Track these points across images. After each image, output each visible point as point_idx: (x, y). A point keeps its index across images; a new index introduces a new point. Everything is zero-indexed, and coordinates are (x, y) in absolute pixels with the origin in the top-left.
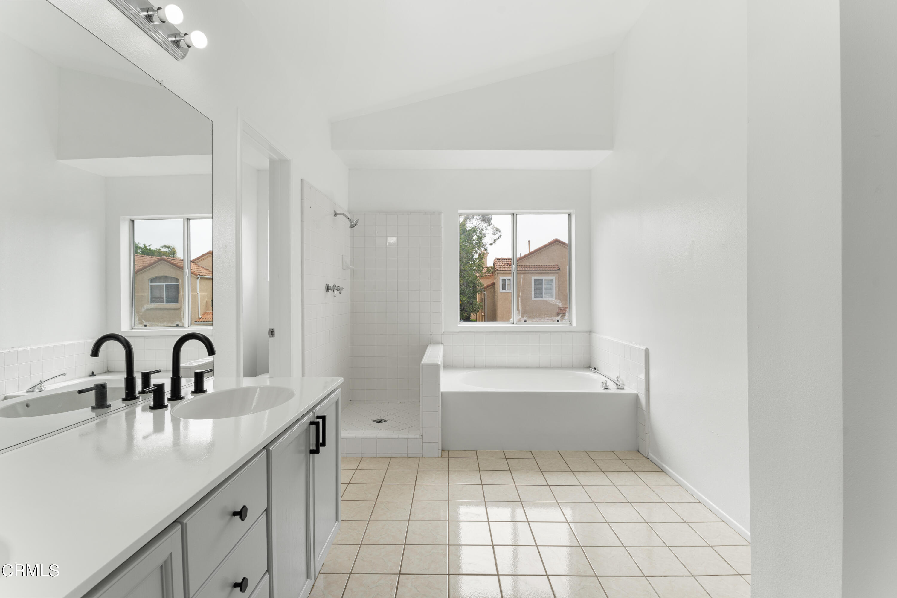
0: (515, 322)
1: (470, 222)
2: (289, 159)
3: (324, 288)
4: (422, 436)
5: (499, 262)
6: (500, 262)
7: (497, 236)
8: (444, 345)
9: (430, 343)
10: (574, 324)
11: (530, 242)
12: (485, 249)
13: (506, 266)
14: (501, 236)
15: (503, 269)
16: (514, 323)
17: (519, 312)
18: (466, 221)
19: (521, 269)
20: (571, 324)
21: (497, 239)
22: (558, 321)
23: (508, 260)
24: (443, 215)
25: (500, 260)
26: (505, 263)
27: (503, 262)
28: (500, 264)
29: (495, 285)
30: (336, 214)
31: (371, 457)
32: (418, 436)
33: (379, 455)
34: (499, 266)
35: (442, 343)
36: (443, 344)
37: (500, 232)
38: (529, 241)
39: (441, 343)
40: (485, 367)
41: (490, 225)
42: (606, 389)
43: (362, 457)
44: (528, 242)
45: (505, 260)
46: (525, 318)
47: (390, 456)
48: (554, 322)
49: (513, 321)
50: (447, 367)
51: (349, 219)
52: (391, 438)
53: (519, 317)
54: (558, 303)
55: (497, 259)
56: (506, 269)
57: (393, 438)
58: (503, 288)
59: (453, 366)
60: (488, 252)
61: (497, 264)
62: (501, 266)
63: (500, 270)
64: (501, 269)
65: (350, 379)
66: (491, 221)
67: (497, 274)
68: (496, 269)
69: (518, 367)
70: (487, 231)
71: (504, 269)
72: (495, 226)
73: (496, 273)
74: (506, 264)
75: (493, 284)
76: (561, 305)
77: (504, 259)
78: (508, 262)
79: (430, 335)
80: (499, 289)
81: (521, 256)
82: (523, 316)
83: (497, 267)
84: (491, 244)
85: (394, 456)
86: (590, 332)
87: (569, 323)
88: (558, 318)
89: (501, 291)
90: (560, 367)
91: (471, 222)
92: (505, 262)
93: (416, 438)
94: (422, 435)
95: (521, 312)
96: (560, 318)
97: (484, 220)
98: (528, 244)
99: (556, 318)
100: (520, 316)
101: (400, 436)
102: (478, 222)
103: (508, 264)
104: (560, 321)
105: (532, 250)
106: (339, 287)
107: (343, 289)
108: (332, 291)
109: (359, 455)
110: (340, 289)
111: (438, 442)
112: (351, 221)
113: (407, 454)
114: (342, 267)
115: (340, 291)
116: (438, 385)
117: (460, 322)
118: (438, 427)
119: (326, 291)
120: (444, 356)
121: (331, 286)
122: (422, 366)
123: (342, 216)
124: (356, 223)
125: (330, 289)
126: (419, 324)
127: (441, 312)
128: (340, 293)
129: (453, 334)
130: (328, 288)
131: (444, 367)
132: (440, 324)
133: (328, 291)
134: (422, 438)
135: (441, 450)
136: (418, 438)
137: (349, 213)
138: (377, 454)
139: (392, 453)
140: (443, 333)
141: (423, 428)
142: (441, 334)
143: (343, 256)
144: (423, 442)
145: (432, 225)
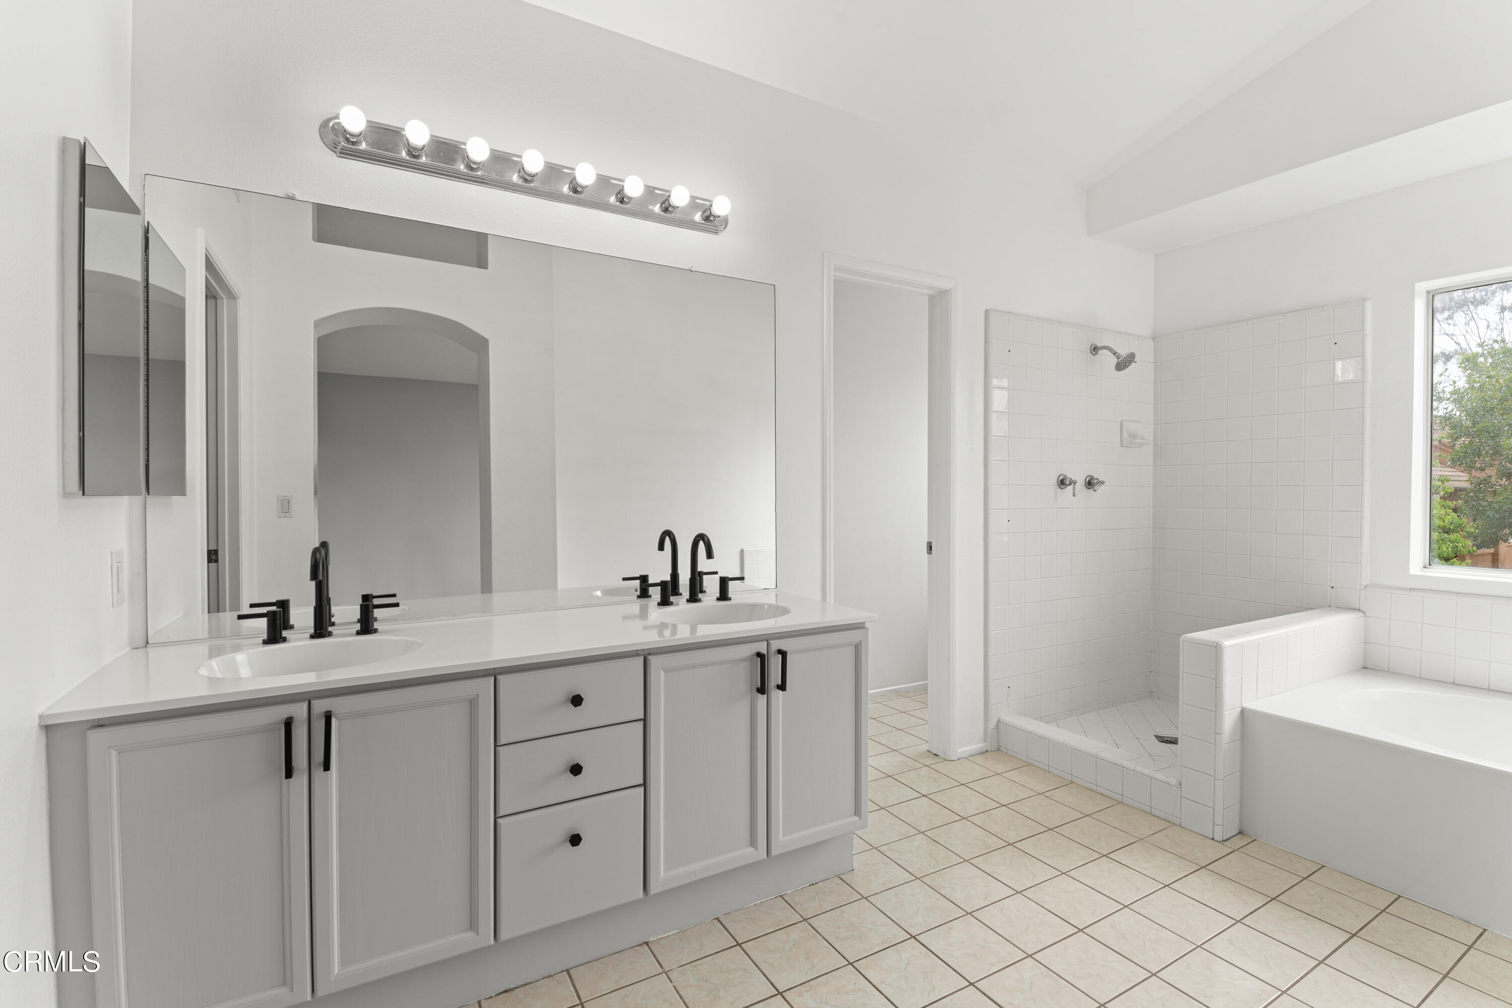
2: (948, 289)
3: (1054, 481)
4: (1181, 783)
8: (1367, 615)
9: (1329, 606)
24: (1369, 305)
30: (1095, 349)
31: (1087, 787)
32: (1174, 781)
33: (1099, 790)
35: (1361, 609)
36: (1363, 612)
39: (1359, 610)
43: (1073, 781)
47: (1119, 798)
50: (1372, 669)
51: (1116, 355)
52: (1122, 767)
59: (1390, 671)
65: (1151, 651)
79: (1329, 588)
85: (1125, 800)
93: (1169, 784)
94: (1180, 781)
101: (1139, 769)
106: (1097, 479)
107: (1103, 483)
108: (1071, 487)
109: (1069, 777)
110: (1097, 483)
111: (1214, 809)
112: (1118, 357)
113: (1151, 807)
114: (1120, 442)
115: (1096, 488)
116: (1216, 687)
117: (1430, 566)
118: (1214, 776)
119: (1058, 487)
120: (1365, 643)
121: (1071, 479)
122: (1184, 641)
123: (1105, 352)
124: (1129, 360)
125: (1068, 483)
126: (1301, 560)
127: (1361, 537)
128: (1095, 491)
129: (1394, 593)
130: (1064, 482)
131: (1365, 668)
132: (1358, 564)
133: (1062, 487)
134: (1180, 787)
135: (1238, 832)
136: (1172, 785)
137: (1154, 340)
138: (1098, 787)
139: (1122, 795)
140: (1366, 586)
141: (1183, 767)
142: (1360, 590)
143: (1124, 423)
144: (1181, 797)
145: (1339, 332)
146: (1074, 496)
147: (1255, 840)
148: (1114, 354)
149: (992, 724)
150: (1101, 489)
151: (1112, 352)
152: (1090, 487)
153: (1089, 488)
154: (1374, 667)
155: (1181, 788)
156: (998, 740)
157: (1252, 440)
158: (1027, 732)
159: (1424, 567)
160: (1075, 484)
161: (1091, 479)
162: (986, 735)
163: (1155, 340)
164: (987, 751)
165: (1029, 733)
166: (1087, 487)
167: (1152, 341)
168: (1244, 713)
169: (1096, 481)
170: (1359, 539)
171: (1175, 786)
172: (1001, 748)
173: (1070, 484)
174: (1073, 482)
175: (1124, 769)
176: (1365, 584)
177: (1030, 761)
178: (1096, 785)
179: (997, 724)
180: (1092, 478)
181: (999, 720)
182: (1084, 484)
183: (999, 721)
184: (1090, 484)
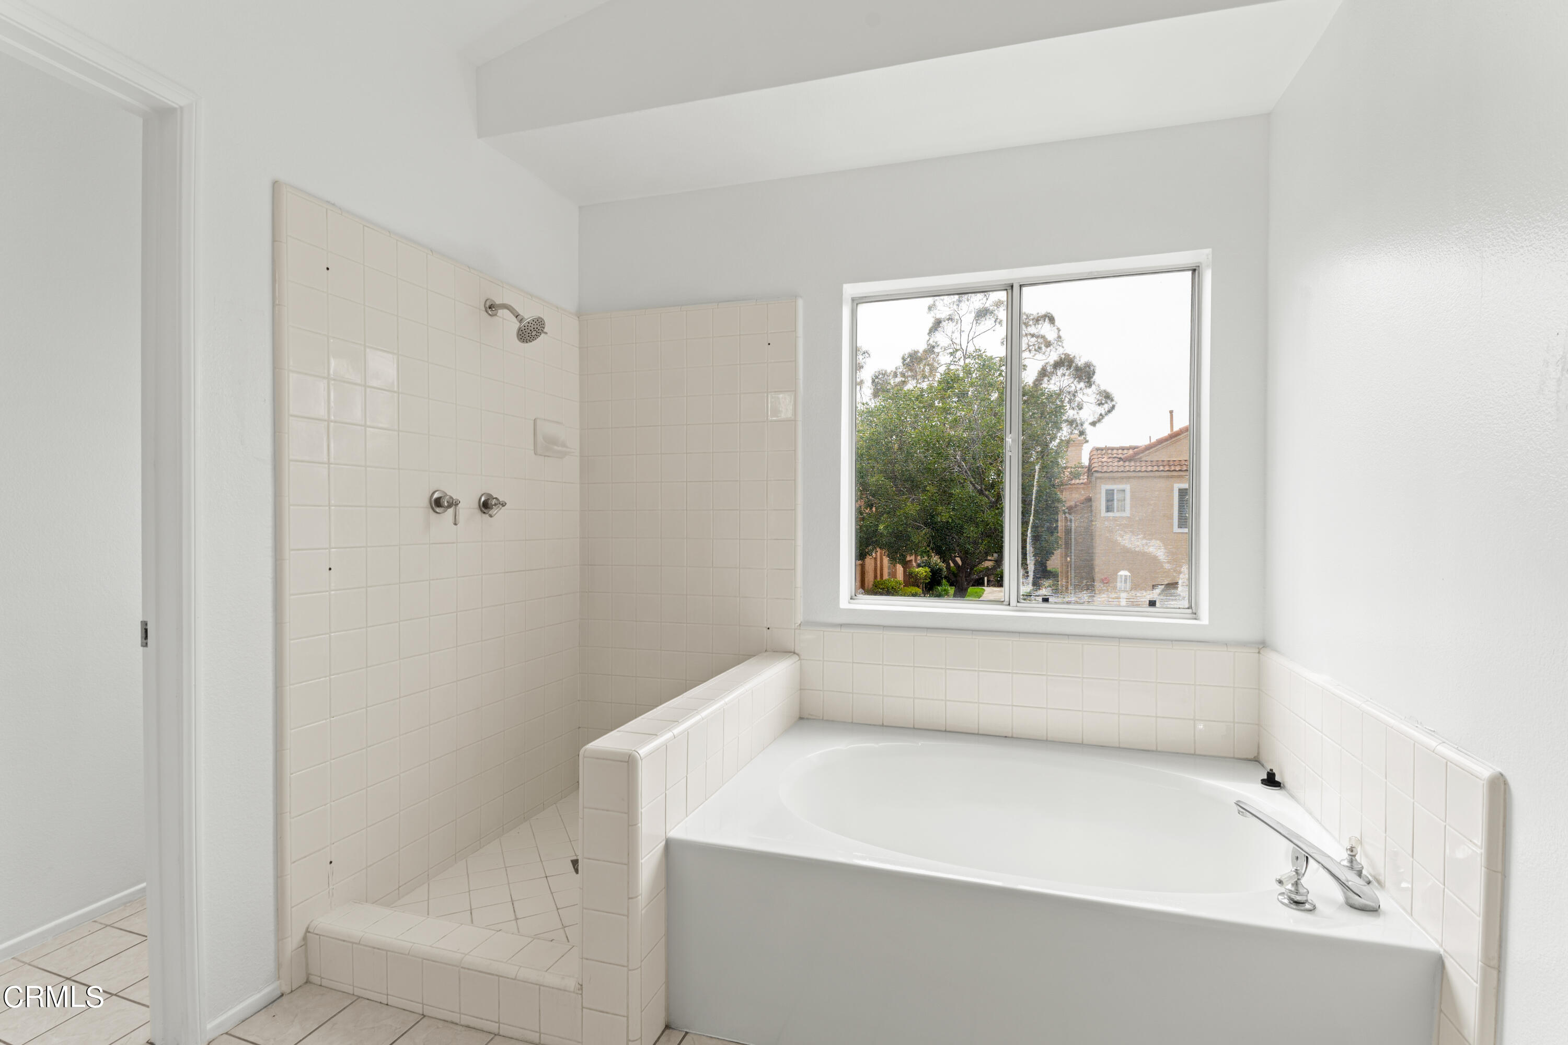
0: (1014, 602)
1: (1048, 381)
4: (582, 985)
5: (1099, 456)
6: (1104, 456)
7: (1106, 407)
8: (802, 657)
9: (766, 651)
10: (1205, 619)
11: (1173, 413)
12: (1080, 432)
13: (1116, 464)
14: (1113, 407)
15: (1108, 469)
16: (1009, 604)
17: (1027, 572)
18: (1043, 380)
19: (1150, 468)
20: (1195, 615)
21: (1106, 414)
22: (1152, 604)
23: (1120, 451)
24: (800, 303)
25: (1104, 451)
26: (1115, 457)
27: (1110, 455)
28: (1103, 460)
29: (1094, 504)
30: (492, 307)
31: (447, 1019)
32: (572, 985)
33: (466, 1020)
34: (1100, 464)
35: (796, 651)
36: (798, 654)
37: (1112, 400)
38: (1171, 412)
39: (794, 653)
40: (914, 728)
41: (1090, 386)
42: (1297, 903)
43: (425, 1014)
44: (1169, 414)
45: (1115, 451)
46: (1044, 590)
47: (493, 1027)
48: (1138, 606)
49: (1007, 599)
50: (807, 719)
51: (520, 318)
52: (497, 975)
53: (1027, 588)
54: (1151, 549)
55: (1098, 449)
56: (1115, 469)
57: (502, 977)
58: (1109, 509)
59: (824, 719)
60: (1087, 439)
61: (1096, 460)
62: (1105, 464)
63: (1103, 471)
64: (1105, 469)
66: (1094, 377)
67: (1097, 478)
68: (1093, 471)
69: (1012, 737)
70: (1085, 398)
71: (1111, 469)
72: (1103, 388)
73: (1093, 479)
74: (1117, 459)
75: (1089, 500)
76: (1162, 553)
77: (1112, 449)
78: (1120, 456)
79: (765, 629)
80: (1100, 510)
81: (1152, 441)
82: (1036, 584)
83: (1095, 465)
84: (1093, 424)
86: (1262, 645)
87: (1190, 611)
88: (1154, 595)
89: (1103, 513)
90: (1153, 751)
91: (1052, 382)
92: (1115, 455)
93: (565, 990)
94: (580, 983)
95: (1031, 574)
96: (1160, 594)
97: (1080, 379)
98: (1169, 416)
99: (1145, 594)
100: (1028, 584)
101: (522, 973)
102: (1066, 381)
103: (1120, 458)
104: (1158, 604)
105: (1176, 429)
106: (496, 498)
107: (504, 505)
108: (451, 510)
109: (418, 1008)
110: (495, 505)
111: (627, 1017)
112: (521, 321)
113: (540, 1033)
114: (533, 448)
115: (493, 511)
116: (629, 826)
117: (856, 597)
118: (627, 966)
119: (431, 510)
120: (801, 689)
121: (451, 497)
122: (584, 757)
123: (506, 311)
124: (535, 327)
125: (446, 504)
126: (738, 598)
127: (794, 569)
128: (491, 516)
129: (826, 631)
130: (440, 503)
131: (801, 718)
132: (792, 599)
133: (438, 510)
134: (580, 992)
135: (664, 1027)
136: (569, 992)
137: (578, 317)
138: (462, 1016)
139: (499, 1022)
140: (800, 625)
141: (584, 960)
142: (795, 629)
143: (538, 422)
144: (583, 1007)
145: (773, 331)
146: (455, 524)
147: (687, 1033)
148: (516, 317)
149: (293, 940)
150: (499, 514)
151: (514, 315)
152: (485, 511)
153: (484, 513)
154: (810, 717)
155: (582, 994)
156: (307, 965)
157: (687, 453)
158: (353, 943)
159: (851, 599)
160: (457, 505)
161: (488, 499)
162: (279, 965)
163: (580, 318)
164: (282, 995)
165: (356, 943)
166: (481, 511)
167: (577, 319)
168: (670, 847)
169: (494, 502)
170: (793, 571)
171: (574, 992)
172: (313, 978)
173: (450, 506)
174: (453, 504)
175: (500, 978)
176: (799, 622)
177: (358, 992)
178: (460, 1013)
179: (305, 938)
180: (490, 497)
181: (308, 928)
182: (476, 505)
183: (307, 931)
184: (486, 506)
